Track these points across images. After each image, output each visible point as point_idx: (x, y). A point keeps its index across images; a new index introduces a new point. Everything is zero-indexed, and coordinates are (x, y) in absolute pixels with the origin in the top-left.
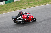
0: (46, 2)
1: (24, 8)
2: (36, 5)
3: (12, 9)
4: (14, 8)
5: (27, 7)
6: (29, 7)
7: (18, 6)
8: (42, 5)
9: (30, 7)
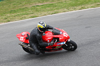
0: (82, 4)
1: (32, 15)
2: (60, 10)
3: (4, 17)
4: (9, 15)
5: (39, 13)
6: (43, 13)
7: (18, 10)
8: (74, 11)
9: (46, 13)
